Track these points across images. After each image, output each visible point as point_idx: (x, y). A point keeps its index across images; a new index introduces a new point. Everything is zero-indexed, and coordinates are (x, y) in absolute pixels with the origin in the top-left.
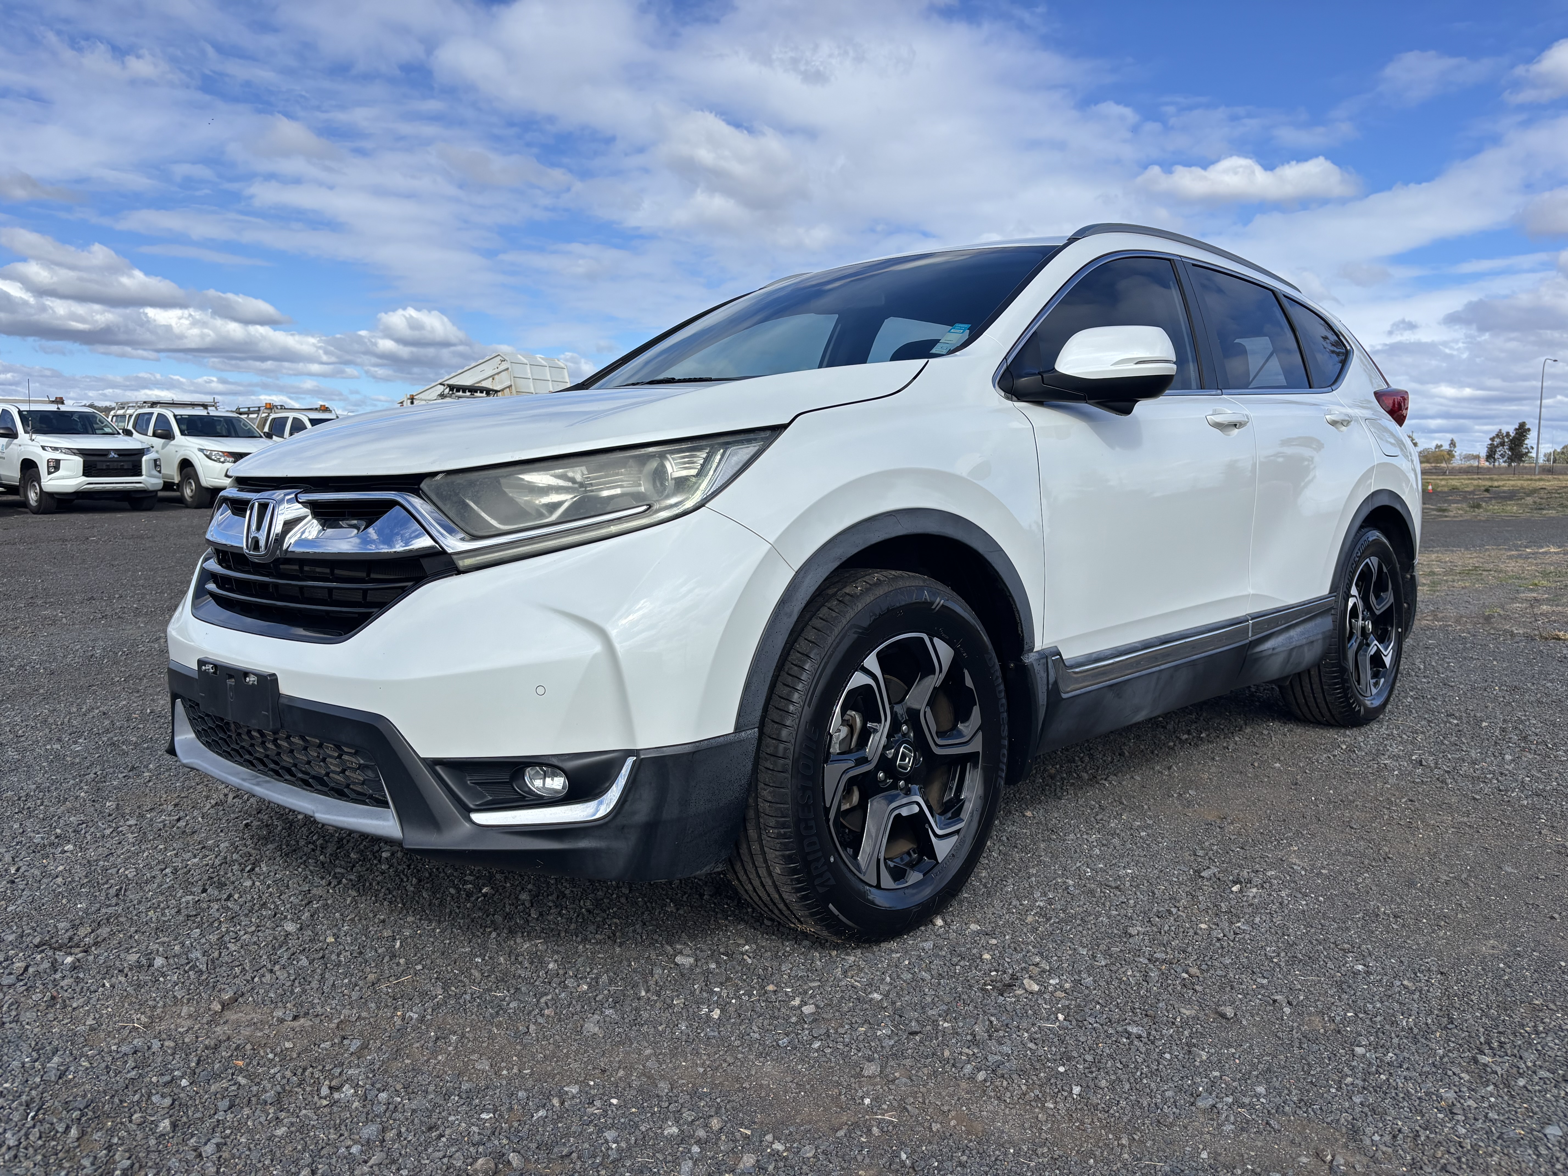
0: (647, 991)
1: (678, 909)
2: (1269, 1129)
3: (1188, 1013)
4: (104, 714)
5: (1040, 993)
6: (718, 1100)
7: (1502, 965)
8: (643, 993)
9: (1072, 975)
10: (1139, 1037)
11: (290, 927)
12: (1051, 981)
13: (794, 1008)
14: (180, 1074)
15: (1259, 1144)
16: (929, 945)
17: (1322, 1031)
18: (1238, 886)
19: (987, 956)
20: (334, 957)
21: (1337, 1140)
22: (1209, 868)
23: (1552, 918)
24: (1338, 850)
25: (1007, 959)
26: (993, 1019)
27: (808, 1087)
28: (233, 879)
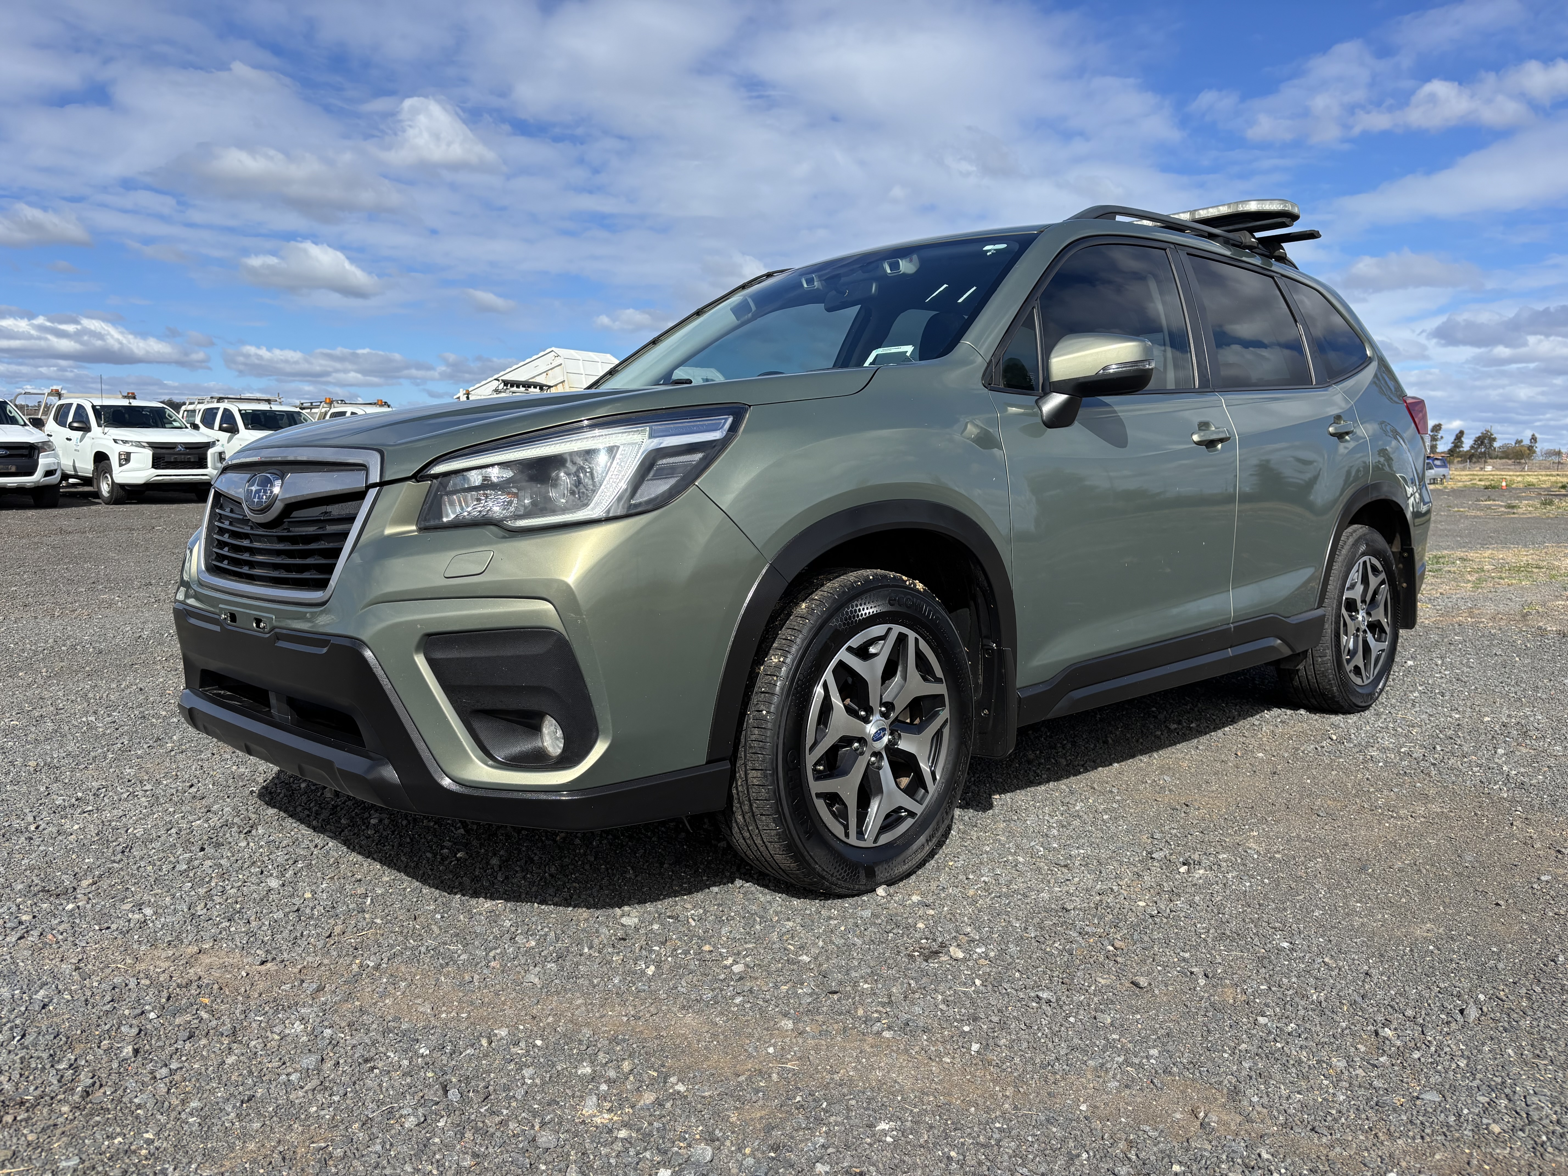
0: (590, 948)
1: (636, 876)
2: (1152, 1086)
3: (1103, 982)
4: (141, 689)
5: (965, 960)
6: (635, 1046)
7: (1431, 947)
8: (586, 950)
9: (999, 944)
10: (1049, 1002)
11: (274, 883)
12: (979, 950)
13: (726, 967)
14: (151, 1008)
15: (1139, 1100)
16: (867, 913)
17: (1231, 1001)
18: (1186, 867)
19: (921, 925)
20: (308, 911)
21: (1216, 1099)
22: (1161, 849)
23: (1497, 904)
24: (1299, 836)
25: (939, 929)
26: (912, 982)
27: (722, 1037)
28: (230, 840)
